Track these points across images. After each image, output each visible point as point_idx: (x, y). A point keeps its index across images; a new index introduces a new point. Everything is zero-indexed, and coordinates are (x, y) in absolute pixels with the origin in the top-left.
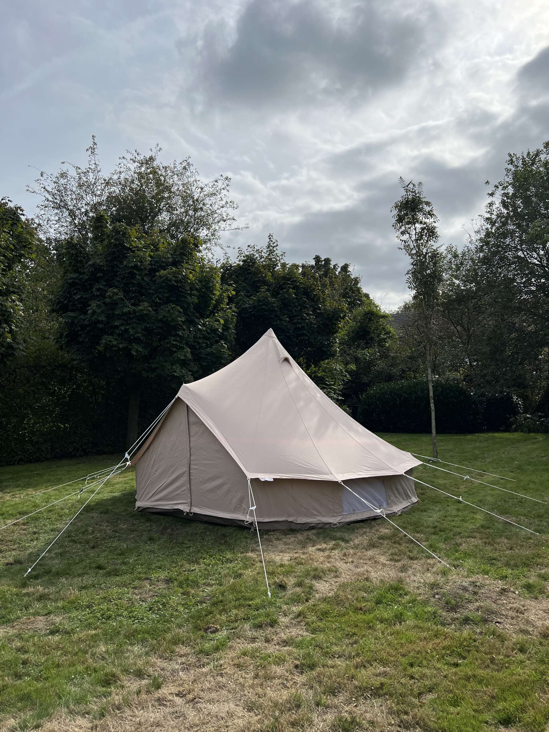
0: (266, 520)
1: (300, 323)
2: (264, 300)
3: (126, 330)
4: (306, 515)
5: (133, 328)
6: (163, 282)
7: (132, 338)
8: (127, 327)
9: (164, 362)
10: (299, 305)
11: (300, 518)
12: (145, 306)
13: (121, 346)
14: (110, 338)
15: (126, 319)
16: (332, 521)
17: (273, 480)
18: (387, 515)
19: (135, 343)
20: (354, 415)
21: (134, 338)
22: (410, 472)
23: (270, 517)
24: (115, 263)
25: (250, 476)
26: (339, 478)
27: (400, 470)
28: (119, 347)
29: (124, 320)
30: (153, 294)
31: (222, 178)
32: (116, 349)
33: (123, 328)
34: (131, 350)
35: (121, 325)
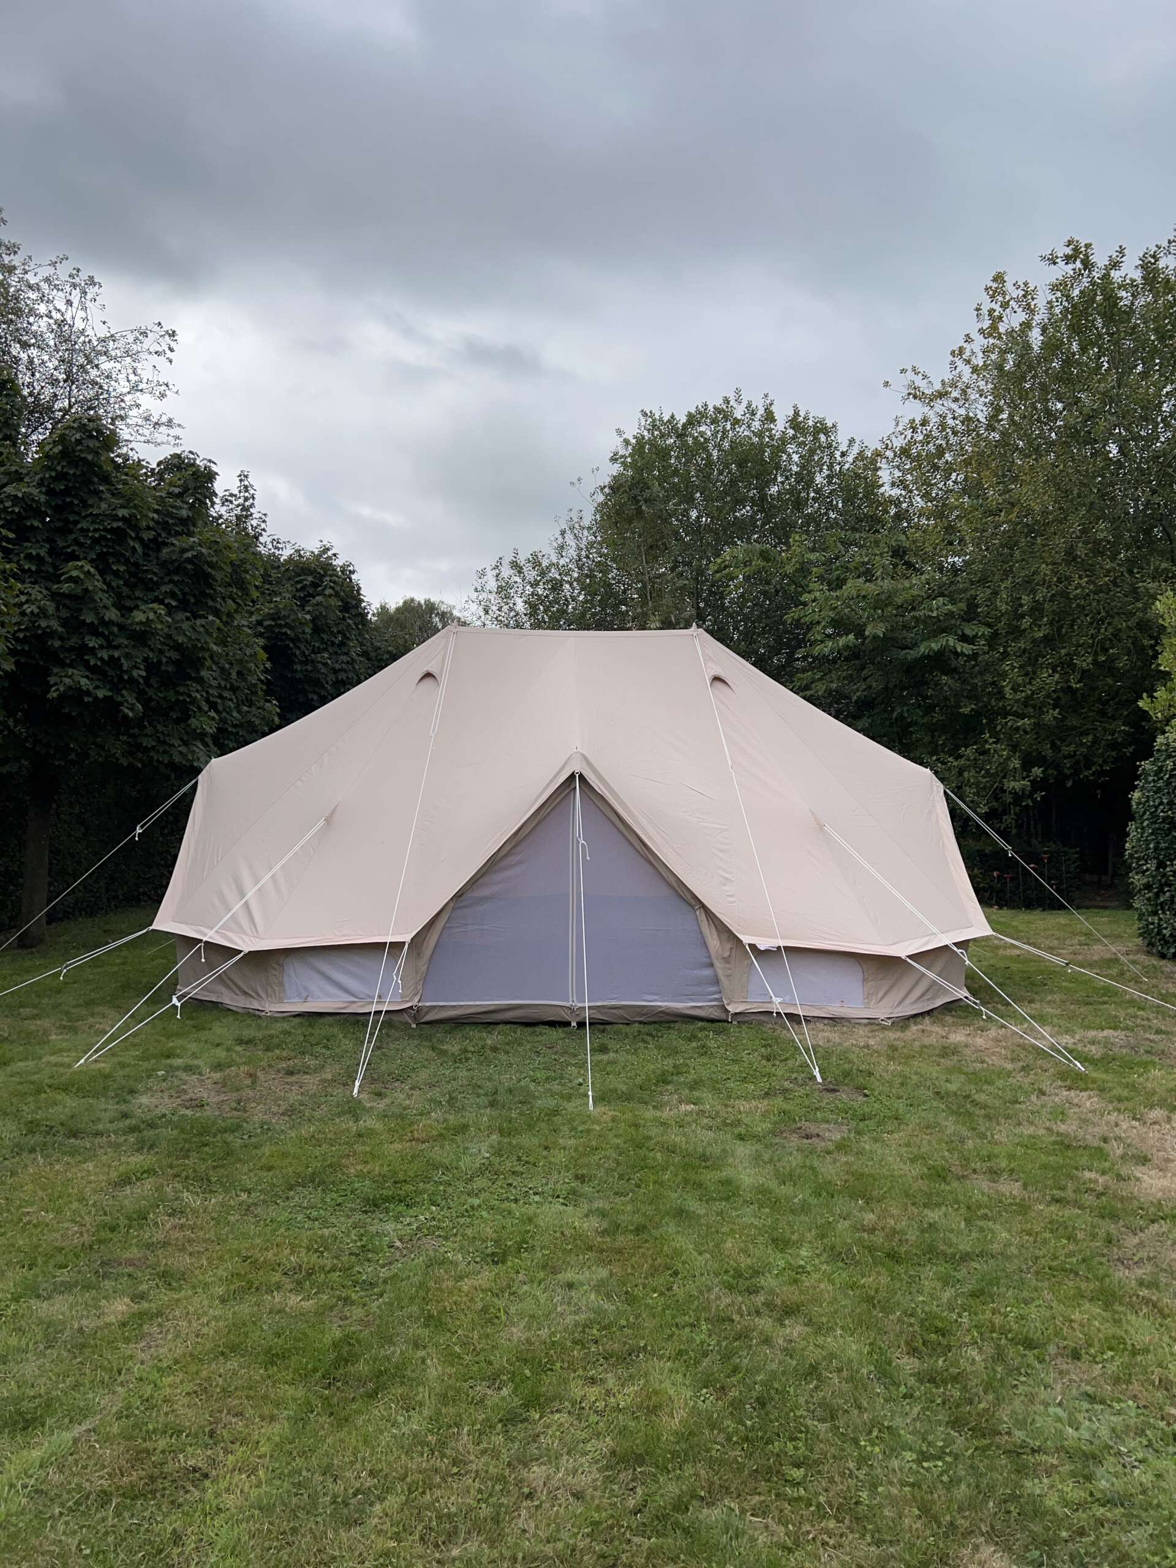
3: (114, 662)
5: (127, 656)
8: (116, 654)
13: (100, 694)
15: (106, 633)
19: (126, 688)
28: (96, 698)
29: (102, 635)
30: (156, 583)
32: (90, 699)
33: (104, 654)
34: (121, 704)
35: (101, 647)
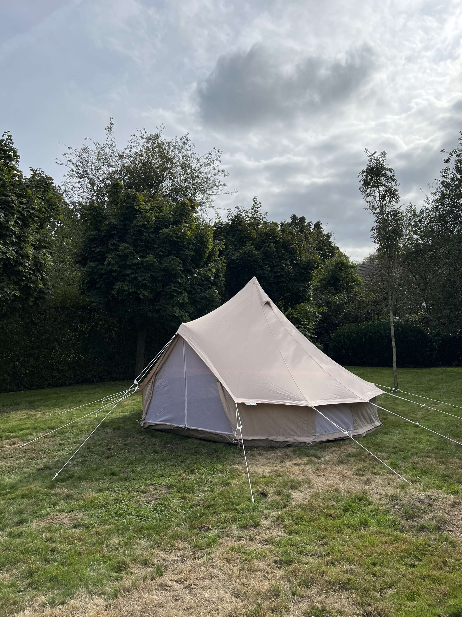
0: (251, 438)
1: (279, 272)
2: (249, 253)
3: (136, 278)
4: (283, 435)
5: (141, 276)
6: (165, 238)
7: (140, 284)
8: (136, 275)
9: (167, 304)
10: (279, 257)
11: (279, 437)
12: (150, 258)
13: (131, 291)
14: (121, 284)
15: (135, 268)
16: (306, 441)
17: (256, 405)
18: (354, 437)
19: (142, 288)
20: (326, 351)
21: (142, 284)
22: (373, 400)
23: (253, 435)
24: (127, 223)
25: (237, 400)
26: (313, 404)
27: (365, 398)
28: (129, 292)
29: (133, 269)
30: (157, 248)
31: (214, 151)
32: (127, 293)
33: (133, 276)
34: (139, 294)
35: (131, 274)
